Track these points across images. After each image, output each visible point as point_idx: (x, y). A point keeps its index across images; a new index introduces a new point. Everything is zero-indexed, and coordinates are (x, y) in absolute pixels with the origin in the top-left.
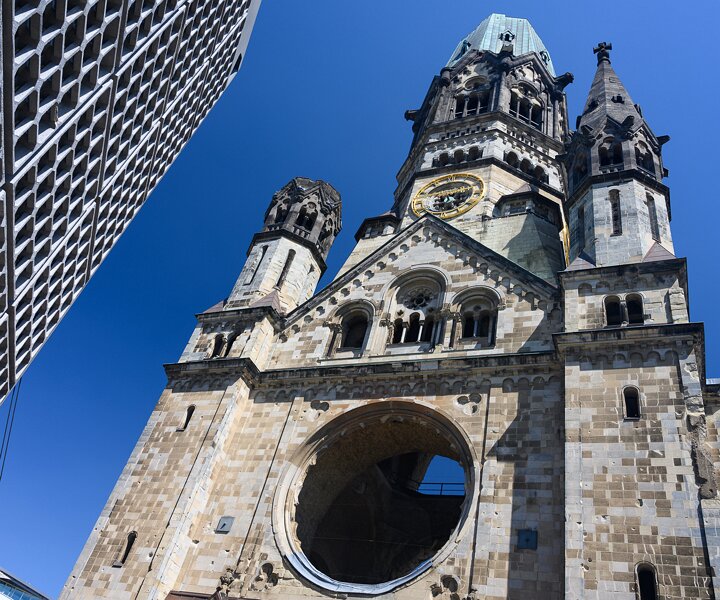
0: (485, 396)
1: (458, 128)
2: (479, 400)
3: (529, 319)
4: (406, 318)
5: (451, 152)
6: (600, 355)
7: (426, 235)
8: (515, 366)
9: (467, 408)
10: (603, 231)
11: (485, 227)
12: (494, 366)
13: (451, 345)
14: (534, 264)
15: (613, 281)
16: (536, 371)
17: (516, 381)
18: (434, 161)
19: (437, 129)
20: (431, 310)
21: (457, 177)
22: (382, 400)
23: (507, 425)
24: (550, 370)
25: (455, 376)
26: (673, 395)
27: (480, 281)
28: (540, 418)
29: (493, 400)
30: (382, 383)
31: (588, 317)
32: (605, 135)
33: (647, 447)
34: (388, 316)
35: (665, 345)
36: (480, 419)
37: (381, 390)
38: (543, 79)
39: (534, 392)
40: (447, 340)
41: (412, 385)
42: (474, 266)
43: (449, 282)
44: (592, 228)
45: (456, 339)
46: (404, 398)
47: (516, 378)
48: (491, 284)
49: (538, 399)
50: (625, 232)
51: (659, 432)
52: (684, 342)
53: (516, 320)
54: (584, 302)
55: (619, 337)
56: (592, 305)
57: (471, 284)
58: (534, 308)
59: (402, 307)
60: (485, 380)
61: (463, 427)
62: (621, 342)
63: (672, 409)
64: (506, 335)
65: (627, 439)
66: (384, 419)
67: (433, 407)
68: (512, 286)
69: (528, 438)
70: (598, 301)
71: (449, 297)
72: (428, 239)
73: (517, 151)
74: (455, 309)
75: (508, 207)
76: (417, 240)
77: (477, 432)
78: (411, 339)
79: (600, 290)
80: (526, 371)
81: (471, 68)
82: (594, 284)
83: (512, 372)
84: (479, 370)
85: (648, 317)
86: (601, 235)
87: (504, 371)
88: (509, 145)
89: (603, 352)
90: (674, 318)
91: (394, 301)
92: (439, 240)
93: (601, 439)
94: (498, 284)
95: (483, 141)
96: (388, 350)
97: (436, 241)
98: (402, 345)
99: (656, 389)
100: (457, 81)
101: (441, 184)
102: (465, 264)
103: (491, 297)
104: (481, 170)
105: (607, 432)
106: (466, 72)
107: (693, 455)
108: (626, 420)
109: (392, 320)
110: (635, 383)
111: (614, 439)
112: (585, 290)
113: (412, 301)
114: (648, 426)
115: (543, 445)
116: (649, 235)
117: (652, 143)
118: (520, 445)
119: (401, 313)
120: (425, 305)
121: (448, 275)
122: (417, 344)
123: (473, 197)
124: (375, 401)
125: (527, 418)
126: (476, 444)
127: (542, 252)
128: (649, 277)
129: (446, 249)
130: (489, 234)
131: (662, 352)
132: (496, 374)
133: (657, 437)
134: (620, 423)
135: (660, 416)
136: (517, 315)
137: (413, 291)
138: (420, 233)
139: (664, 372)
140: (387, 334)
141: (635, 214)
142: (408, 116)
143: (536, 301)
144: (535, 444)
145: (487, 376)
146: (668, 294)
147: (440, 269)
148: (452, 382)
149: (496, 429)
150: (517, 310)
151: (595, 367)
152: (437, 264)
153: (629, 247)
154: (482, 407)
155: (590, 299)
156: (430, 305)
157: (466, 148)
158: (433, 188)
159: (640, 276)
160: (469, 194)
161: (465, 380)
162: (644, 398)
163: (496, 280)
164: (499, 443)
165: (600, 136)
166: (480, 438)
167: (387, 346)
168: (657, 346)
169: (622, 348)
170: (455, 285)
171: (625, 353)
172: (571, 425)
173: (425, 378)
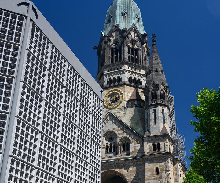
0: (129, 168)
1: (113, 67)
2: (128, 169)
3: (137, 147)
4: (109, 145)
5: (112, 78)
6: (151, 160)
7: (110, 119)
8: (135, 161)
9: (126, 171)
10: (152, 123)
11: (125, 111)
12: (131, 161)
13: (121, 154)
14: (138, 125)
15: (154, 139)
16: (139, 161)
17: (135, 164)
18: (107, 82)
19: (106, 67)
20: (114, 142)
21: (115, 90)
22: (107, 170)
23: (135, 175)
24: (142, 161)
25: (122, 163)
26: (165, 169)
27: (125, 135)
28: (141, 173)
29: (131, 169)
30: (106, 166)
31: (149, 149)
32: (153, 88)
33: (159, 180)
34: (104, 145)
35: (163, 157)
36: (129, 174)
37: (106, 167)
38: (138, 36)
39: (140, 167)
40: (119, 152)
41: (113, 166)
42: (123, 130)
43: (118, 135)
44: (150, 121)
45: (122, 152)
46: (112, 170)
47: (135, 163)
48: (128, 136)
49: (140, 168)
50: (157, 124)
51: (162, 177)
52: (167, 156)
53: (135, 147)
54: (148, 145)
55: (155, 155)
56: (150, 146)
57: (123, 136)
58: (138, 144)
59: (107, 142)
60: (129, 164)
61: (126, 176)
62: (155, 157)
63: (164, 172)
64: (133, 151)
65: (156, 179)
66: (108, 174)
67: (119, 171)
68: (133, 137)
69: (139, 178)
70: (151, 144)
71: (118, 140)
72: (111, 120)
73: (131, 76)
74: (120, 143)
75: (130, 103)
76: (108, 121)
77: (128, 177)
78: (111, 152)
79: (152, 141)
80: (137, 161)
81: (114, 34)
82: (150, 140)
83: (134, 162)
84: (128, 162)
85: (161, 149)
86: (152, 125)
87: (133, 162)
88: (129, 73)
89: (152, 159)
90: (166, 149)
91: (105, 140)
92: (114, 121)
93: (152, 179)
94: (129, 136)
95: (121, 74)
96: (106, 155)
97: (112, 121)
98: (109, 153)
99: (161, 167)
100: (110, 40)
101: (111, 93)
102: (121, 129)
103: (128, 139)
104: (122, 88)
105: (153, 178)
106: (112, 36)
107: (167, 182)
108: (156, 175)
109: (105, 146)
110: (158, 166)
111: (154, 179)
112: (148, 142)
113: (109, 139)
114: (160, 176)
115: (142, 179)
116: (162, 124)
117: (165, 88)
118: (137, 180)
119: (107, 143)
120: (112, 141)
121: (117, 133)
122: (113, 153)
123: (121, 99)
124: (105, 171)
125: (138, 173)
126: (129, 180)
127: (140, 121)
128: (161, 138)
129: (115, 124)
130: (126, 114)
131: (163, 158)
132: (131, 162)
133: (162, 179)
134: (155, 175)
135: (162, 174)
136: (135, 145)
137: (109, 136)
138: (108, 118)
139: (163, 164)
140: (105, 150)
141: (159, 118)
142: (95, 48)
143: (139, 142)
144: (140, 179)
145: (129, 163)
146: (165, 143)
147: (115, 131)
148: (122, 165)
149: (132, 176)
150: (135, 144)
151: (150, 163)
152: (114, 129)
153: (158, 129)
154: (129, 171)
155: (149, 144)
156: (114, 141)
157: (116, 76)
158: (108, 95)
159: (160, 138)
160: (119, 97)
161: (125, 164)
162: (159, 170)
163: (129, 135)
164: (133, 179)
165: (151, 88)
166: (129, 178)
167: (106, 154)
168: (162, 157)
169: (155, 158)
170: (119, 136)
171: (156, 159)
172: (146, 177)
173: (116, 164)
